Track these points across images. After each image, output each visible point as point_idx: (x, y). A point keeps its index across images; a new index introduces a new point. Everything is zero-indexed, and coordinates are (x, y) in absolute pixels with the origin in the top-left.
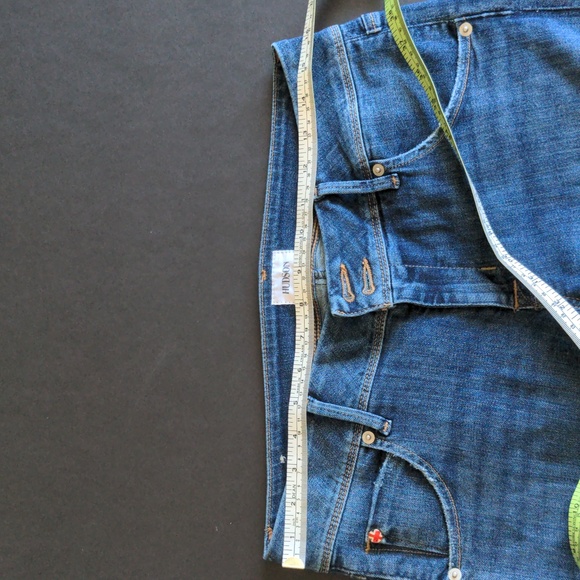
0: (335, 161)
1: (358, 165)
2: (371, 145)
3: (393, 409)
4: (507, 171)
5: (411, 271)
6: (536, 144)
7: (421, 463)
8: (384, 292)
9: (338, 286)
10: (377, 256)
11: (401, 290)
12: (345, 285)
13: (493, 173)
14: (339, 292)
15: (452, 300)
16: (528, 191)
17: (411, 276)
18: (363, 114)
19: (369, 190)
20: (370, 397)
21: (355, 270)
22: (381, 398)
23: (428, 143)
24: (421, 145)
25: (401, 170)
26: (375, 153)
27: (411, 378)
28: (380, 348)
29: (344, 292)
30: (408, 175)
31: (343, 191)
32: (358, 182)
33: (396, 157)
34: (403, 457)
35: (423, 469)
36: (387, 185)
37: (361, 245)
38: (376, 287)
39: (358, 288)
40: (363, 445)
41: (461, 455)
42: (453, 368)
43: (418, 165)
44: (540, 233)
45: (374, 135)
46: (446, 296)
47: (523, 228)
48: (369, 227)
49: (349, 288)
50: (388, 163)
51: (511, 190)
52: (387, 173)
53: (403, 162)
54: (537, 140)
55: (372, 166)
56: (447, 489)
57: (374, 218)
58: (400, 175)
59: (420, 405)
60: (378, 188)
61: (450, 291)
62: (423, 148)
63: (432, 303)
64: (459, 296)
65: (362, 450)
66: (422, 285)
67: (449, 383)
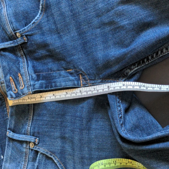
0: (2, 34)
1: (10, 34)
2: (13, 25)
3: (38, 133)
4: (69, 27)
5: (38, 76)
6: (79, 13)
7: (51, 155)
8: (28, 87)
9: (10, 87)
10: (23, 71)
11: (34, 85)
12: (13, 86)
13: (63, 29)
14: (11, 89)
15: (56, 86)
16: (80, 35)
17: (38, 78)
18: (8, 12)
19: (16, 44)
20: (30, 129)
21: (16, 79)
22: (34, 129)
23: (35, 20)
24: (33, 22)
25: (26, 34)
26: (15, 28)
27: (44, 120)
28: (32, 108)
29: (13, 89)
30: (30, 35)
31: (6, 46)
32: (11, 42)
33: (23, 29)
34: (44, 153)
35: (52, 157)
36: (22, 41)
37: (17, 68)
38: (25, 85)
39: (18, 86)
40: (30, 148)
41: (66, 150)
42: (58, 115)
43: (33, 31)
44: (87, 52)
45: (13, 20)
46: (53, 84)
47: (80, 51)
48: (20, 59)
49: (15, 87)
50: (20, 32)
51: (72, 35)
52: (22, 36)
53: (26, 30)
54: (79, 11)
55: (15, 34)
56: (62, 165)
57: (22, 55)
58: (26, 36)
59: (48, 131)
60: (19, 43)
61: (55, 82)
62: (34, 23)
63: (48, 88)
64: (58, 84)
65: (30, 150)
66: (43, 81)
67: (58, 121)
